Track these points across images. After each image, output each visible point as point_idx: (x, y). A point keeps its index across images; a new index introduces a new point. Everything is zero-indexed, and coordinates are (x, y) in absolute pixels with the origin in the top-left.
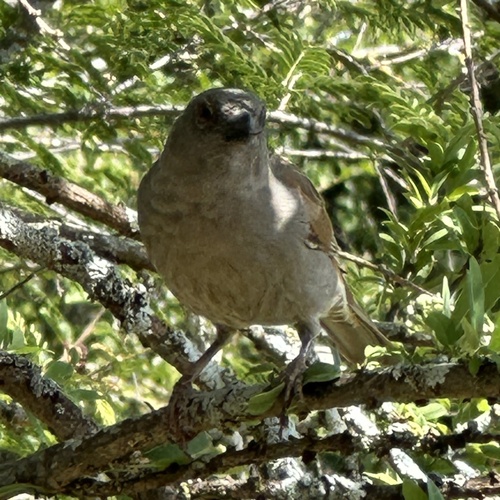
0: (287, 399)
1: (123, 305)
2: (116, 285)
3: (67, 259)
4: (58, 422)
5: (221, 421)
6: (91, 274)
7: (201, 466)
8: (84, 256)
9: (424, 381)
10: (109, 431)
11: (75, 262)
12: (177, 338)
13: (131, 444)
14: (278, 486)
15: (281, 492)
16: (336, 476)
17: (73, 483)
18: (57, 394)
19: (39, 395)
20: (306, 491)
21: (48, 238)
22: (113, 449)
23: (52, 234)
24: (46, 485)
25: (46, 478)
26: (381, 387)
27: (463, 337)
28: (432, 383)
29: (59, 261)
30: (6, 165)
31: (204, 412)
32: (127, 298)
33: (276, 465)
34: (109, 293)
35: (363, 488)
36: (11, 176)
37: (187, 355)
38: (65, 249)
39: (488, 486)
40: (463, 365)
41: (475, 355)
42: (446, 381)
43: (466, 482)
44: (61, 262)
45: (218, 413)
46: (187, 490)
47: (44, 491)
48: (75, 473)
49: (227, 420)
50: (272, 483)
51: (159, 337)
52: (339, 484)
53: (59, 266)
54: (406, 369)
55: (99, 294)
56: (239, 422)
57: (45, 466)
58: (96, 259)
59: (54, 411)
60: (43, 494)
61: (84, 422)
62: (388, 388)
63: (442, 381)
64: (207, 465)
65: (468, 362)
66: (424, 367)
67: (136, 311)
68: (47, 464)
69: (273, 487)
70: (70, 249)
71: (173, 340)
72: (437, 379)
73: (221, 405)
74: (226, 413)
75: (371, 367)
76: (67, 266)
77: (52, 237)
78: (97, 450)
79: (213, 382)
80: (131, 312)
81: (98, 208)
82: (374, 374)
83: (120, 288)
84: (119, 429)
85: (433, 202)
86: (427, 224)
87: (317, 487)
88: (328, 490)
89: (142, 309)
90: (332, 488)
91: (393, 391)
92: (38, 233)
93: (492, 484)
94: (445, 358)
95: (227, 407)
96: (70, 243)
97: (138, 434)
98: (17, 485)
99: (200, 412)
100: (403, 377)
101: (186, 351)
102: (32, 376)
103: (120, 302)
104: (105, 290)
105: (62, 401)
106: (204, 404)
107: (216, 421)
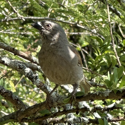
0: (72, 99)
1: (33, 78)
2: (31, 74)
3: (20, 68)
4: (18, 105)
5: (57, 105)
6: (25, 71)
7: (52, 115)
8: (24, 67)
9: (104, 95)
10: (31, 107)
11: (22, 69)
12: (45, 86)
13: (36, 110)
14: (69, 120)
15: (70, 121)
16: (82, 117)
17: (23, 119)
18: (18, 99)
19: (14, 99)
20: (75, 121)
21: (16, 63)
22: (32, 111)
23: (16, 62)
24: (17, 120)
25: (17, 118)
26: (94, 97)
27: (113, 85)
28: (106, 96)
29: (18, 68)
30: (5, 47)
31: (53, 103)
32: (34, 77)
33: (68, 115)
34: (30, 76)
35: (88, 120)
36: (6, 49)
37: (48, 90)
38: (19, 66)
39: (117, 119)
40: (113, 92)
41: (116, 89)
42: (109, 95)
43: (112, 118)
44: (19, 69)
45: (56, 103)
46: (48, 121)
47: (16, 121)
48: (23, 117)
49: (58, 104)
50: (68, 119)
51: (41, 86)
52: (83, 119)
53: (18, 70)
54: (100, 93)
55: (27, 76)
56: (61, 105)
57: (16, 115)
58: (27, 68)
59: (17, 103)
60: (16, 122)
61: (24, 105)
62: (96, 97)
63: (108, 95)
64: (54, 115)
65: (114, 91)
66: (104, 92)
67: (36, 80)
68: (17, 115)
69: (68, 120)
70: (21, 66)
71: (44, 86)
72: (107, 95)
73: (57, 101)
74: (58, 103)
75: (92, 92)
76: (20, 70)
77: (17, 63)
78: (28, 112)
79: (54, 96)
80: (35, 80)
81: (26, 56)
82: (92, 94)
83: (32, 74)
84: (34, 107)
85: (100, 54)
86: (99, 59)
87: (78, 120)
88: (80, 120)
89: (37, 79)
90: (82, 120)
91: (97, 97)
92: (13, 62)
93: (118, 119)
94: (109, 90)
95: (58, 101)
96: (21, 64)
97: (38, 108)
98: (10, 119)
99: (52, 103)
100: (99, 94)
101: (47, 89)
102: (12, 95)
103: (32, 78)
104: (29, 75)
105: (19, 101)
106: (53, 101)
107: (56, 105)
